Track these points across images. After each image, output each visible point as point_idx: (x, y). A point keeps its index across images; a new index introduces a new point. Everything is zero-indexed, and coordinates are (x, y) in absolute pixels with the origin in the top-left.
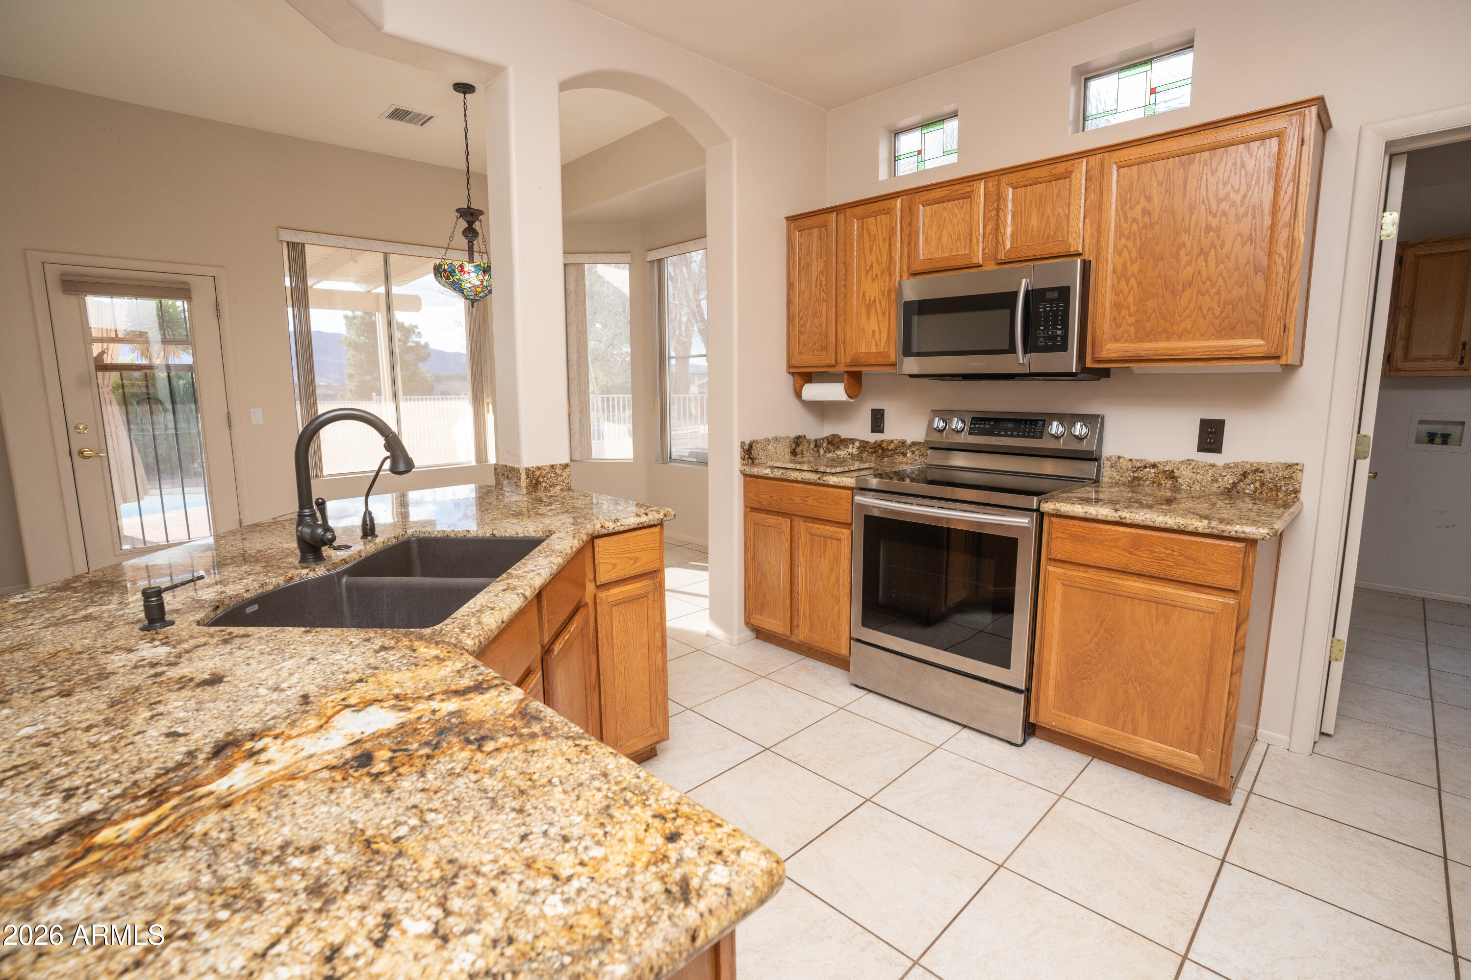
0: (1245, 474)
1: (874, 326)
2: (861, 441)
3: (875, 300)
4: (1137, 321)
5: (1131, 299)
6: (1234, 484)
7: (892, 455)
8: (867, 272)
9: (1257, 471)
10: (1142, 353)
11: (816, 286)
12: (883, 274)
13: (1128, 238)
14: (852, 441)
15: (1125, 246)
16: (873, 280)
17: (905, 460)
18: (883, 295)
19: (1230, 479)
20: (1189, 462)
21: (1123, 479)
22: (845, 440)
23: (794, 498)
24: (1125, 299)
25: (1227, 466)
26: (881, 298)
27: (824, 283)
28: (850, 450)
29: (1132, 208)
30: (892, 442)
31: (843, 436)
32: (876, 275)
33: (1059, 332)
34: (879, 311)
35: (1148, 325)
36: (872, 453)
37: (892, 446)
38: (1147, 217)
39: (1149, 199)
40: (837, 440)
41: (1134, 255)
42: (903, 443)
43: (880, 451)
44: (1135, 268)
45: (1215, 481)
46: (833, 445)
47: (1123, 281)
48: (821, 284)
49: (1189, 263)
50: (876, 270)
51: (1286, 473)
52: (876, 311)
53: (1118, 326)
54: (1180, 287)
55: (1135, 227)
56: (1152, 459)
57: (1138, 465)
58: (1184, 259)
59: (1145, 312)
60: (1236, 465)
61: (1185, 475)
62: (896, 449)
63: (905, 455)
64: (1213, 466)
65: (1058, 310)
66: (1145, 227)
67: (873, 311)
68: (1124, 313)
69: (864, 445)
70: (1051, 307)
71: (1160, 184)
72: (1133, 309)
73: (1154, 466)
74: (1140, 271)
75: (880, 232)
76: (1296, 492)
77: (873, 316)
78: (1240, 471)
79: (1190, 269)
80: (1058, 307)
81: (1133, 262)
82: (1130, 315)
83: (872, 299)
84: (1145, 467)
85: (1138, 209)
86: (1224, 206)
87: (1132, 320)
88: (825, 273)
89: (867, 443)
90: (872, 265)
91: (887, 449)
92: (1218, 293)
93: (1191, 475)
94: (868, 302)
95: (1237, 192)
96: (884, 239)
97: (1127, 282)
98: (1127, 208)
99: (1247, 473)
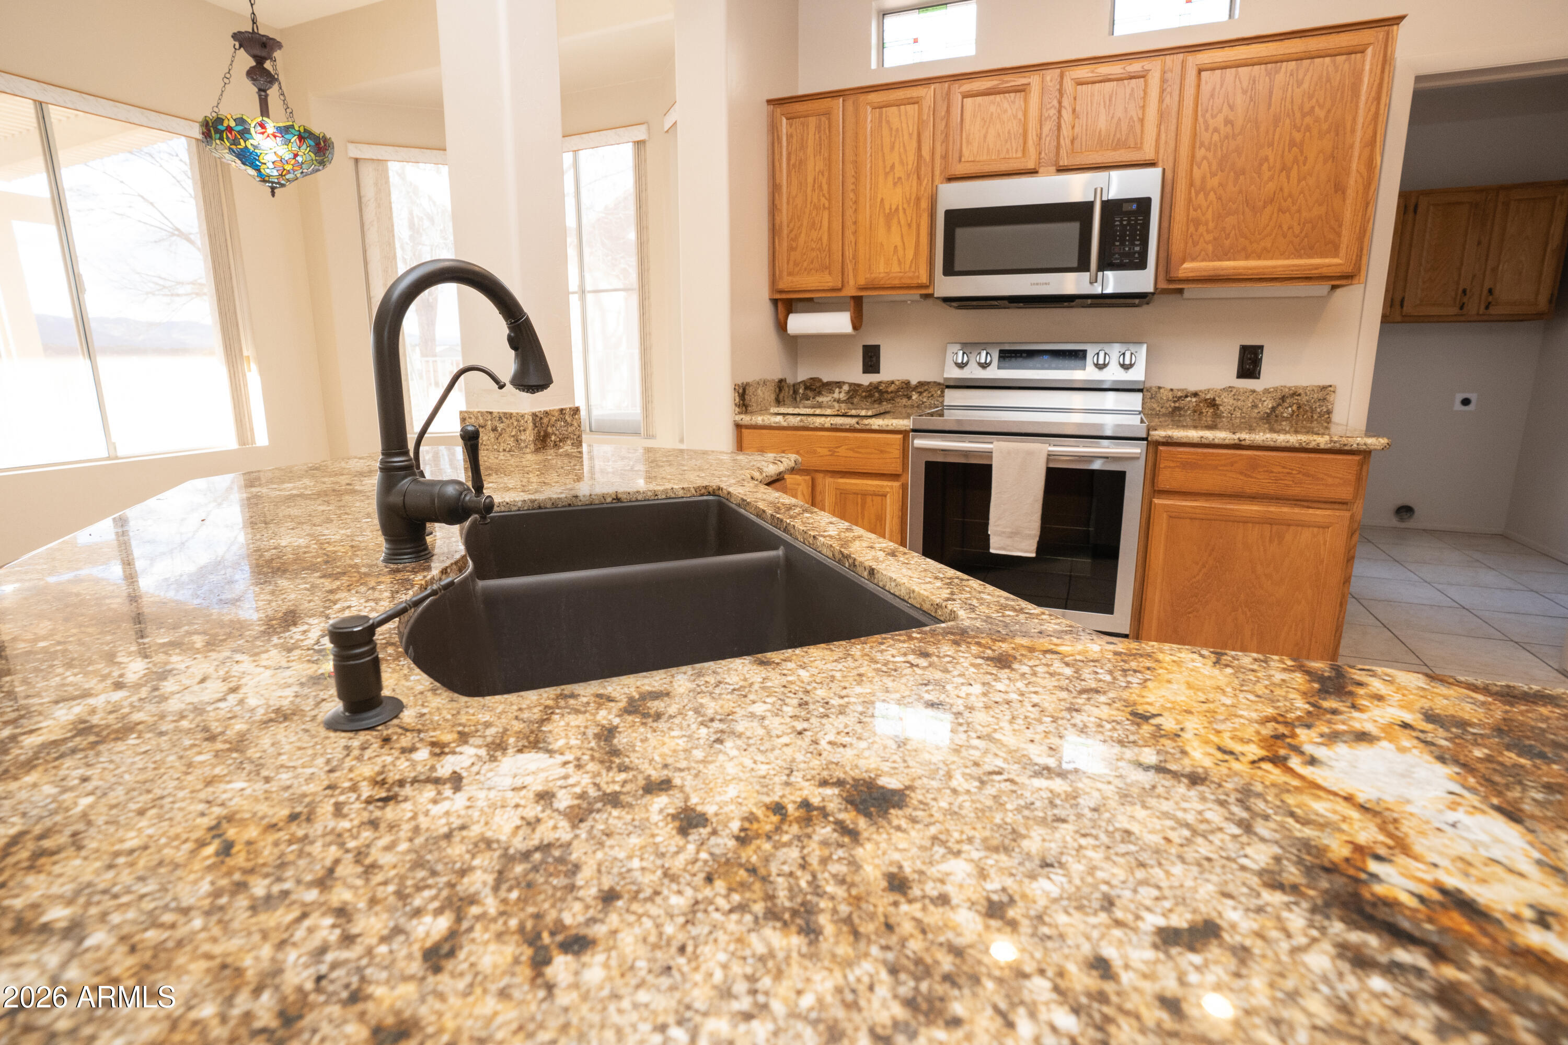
0: (1283, 398)
1: (896, 239)
2: (850, 385)
3: (897, 209)
4: (1215, 239)
5: (1209, 215)
6: (1273, 409)
7: (893, 399)
8: (887, 174)
9: (1295, 394)
10: (1222, 273)
11: (814, 190)
12: (909, 176)
13: (1208, 149)
14: (839, 384)
15: (1205, 158)
16: (895, 184)
17: (910, 402)
18: (909, 204)
19: (1269, 404)
20: (1229, 389)
21: (1163, 410)
22: (829, 384)
24: (1204, 214)
25: (1266, 391)
26: (905, 206)
27: (825, 187)
28: (836, 395)
29: (1213, 117)
30: (893, 382)
31: (825, 380)
32: (900, 178)
33: (1137, 249)
34: (903, 222)
35: (1227, 243)
36: (866, 397)
37: (892, 388)
38: (1229, 128)
39: (1232, 108)
40: (818, 384)
41: (1214, 167)
42: (907, 383)
43: (877, 395)
44: (1214, 182)
45: (1255, 406)
46: (811, 390)
47: (1201, 195)
48: (821, 187)
49: (1271, 179)
50: (899, 172)
51: (1320, 395)
52: (899, 222)
53: (1195, 244)
54: (1261, 203)
55: (1216, 137)
56: (1192, 388)
57: (1180, 394)
58: (1266, 174)
59: (1224, 229)
60: (1276, 389)
61: (1226, 402)
62: (898, 391)
63: (909, 398)
64: (1254, 391)
65: (1137, 224)
66: (1227, 137)
67: (895, 221)
68: (1202, 229)
69: (855, 389)
70: (1129, 220)
71: (1245, 92)
72: (1211, 225)
73: (1195, 394)
74: (1220, 184)
75: (904, 126)
76: (1329, 412)
77: (895, 228)
78: (1279, 395)
79: (1271, 186)
80: (1137, 220)
81: (1213, 175)
82: (1208, 232)
83: (894, 207)
84: (1186, 396)
85: (1221, 118)
86: (1308, 120)
87: (1209, 237)
88: (826, 174)
89: (859, 385)
90: (893, 167)
91: (887, 392)
92: (1299, 211)
93: (1232, 401)
94: (887, 211)
95: (1321, 107)
96: (910, 135)
97: (1206, 196)
98: (1208, 115)
99: (1285, 397)
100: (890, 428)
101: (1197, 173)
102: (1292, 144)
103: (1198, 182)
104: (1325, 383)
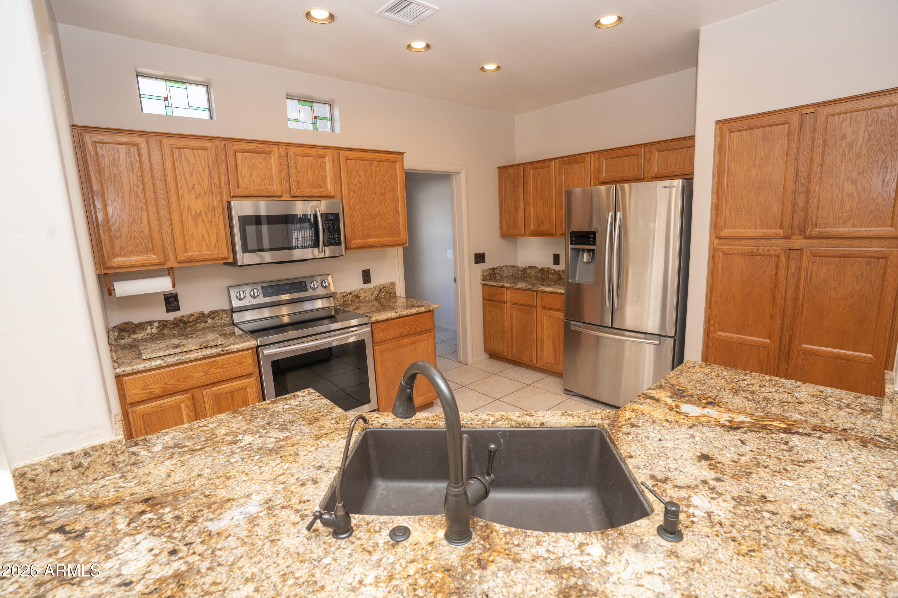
0: (381, 290)
1: (202, 230)
2: (159, 322)
3: (201, 212)
4: (362, 230)
5: (358, 221)
6: (378, 295)
7: (194, 325)
8: (190, 191)
9: (384, 287)
10: (366, 244)
11: (130, 196)
12: (206, 193)
13: (354, 193)
14: (150, 323)
15: (353, 196)
16: (197, 197)
17: (207, 325)
18: (208, 210)
19: (377, 293)
20: (362, 289)
21: (340, 303)
22: (140, 324)
23: (195, 374)
24: (356, 220)
25: (375, 288)
26: (206, 211)
27: (141, 195)
28: (149, 331)
29: (354, 179)
30: (192, 315)
31: (136, 322)
32: (199, 194)
33: (336, 236)
34: (205, 220)
35: (366, 232)
36: (173, 328)
37: (193, 318)
38: (360, 185)
39: (360, 177)
40: (131, 327)
41: (357, 200)
42: (203, 314)
43: (182, 325)
44: (358, 207)
45: (372, 295)
46: (125, 331)
47: (354, 212)
48: (137, 195)
49: (377, 207)
50: (198, 190)
51: (392, 287)
52: (203, 221)
53: (355, 233)
54: (375, 216)
55: (356, 188)
56: (349, 291)
57: (345, 294)
58: (375, 205)
59: (364, 226)
60: (377, 286)
61: (362, 295)
62: (197, 319)
63: (206, 322)
64: (371, 289)
65: (334, 225)
66: (360, 189)
67: (200, 220)
68: (356, 226)
69: (163, 325)
70: (332, 223)
71: (363, 171)
72: (359, 225)
73: (350, 294)
74: (360, 208)
75: (198, 162)
76: (395, 293)
77: (200, 224)
78: (379, 289)
79: (377, 209)
80: (334, 223)
81: (357, 204)
82: (359, 227)
83: (198, 212)
84: (347, 295)
85: (356, 180)
86: (385, 185)
87: (359, 230)
88: (141, 186)
89: (166, 321)
90: (193, 186)
91: (189, 322)
92: (387, 219)
93: (364, 294)
94: (194, 213)
95: (388, 181)
96: (204, 169)
97: (356, 212)
98: (352, 178)
99: (382, 289)
100: (245, 348)
101: (352, 203)
102: (381, 194)
103: (352, 207)
104: (392, 281)
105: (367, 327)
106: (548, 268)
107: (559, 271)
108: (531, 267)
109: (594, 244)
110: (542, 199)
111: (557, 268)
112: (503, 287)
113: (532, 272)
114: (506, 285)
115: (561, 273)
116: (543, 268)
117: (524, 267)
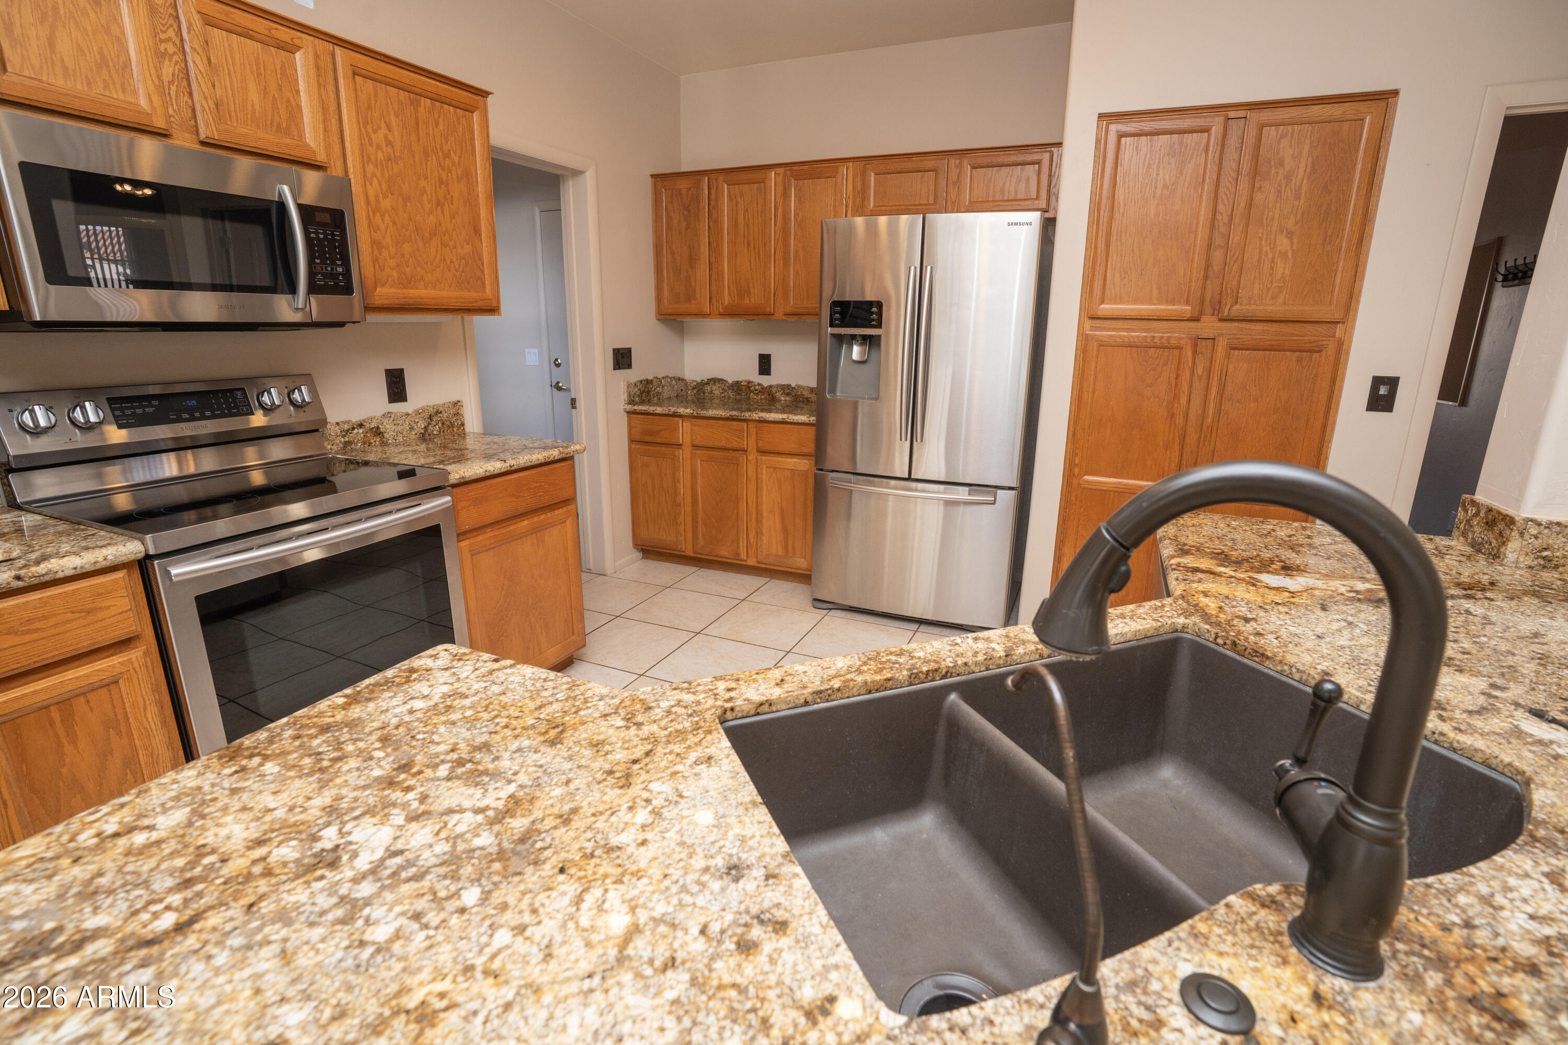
0: (431, 417)
4: (398, 265)
5: (388, 239)
6: (426, 428)
9: (438, 412)
10: (411, 301)
13: (376, 166)
15: (374, 175)
19: (422, 424)
20: (388, 415)
21: (335, 447)
24: (384, 238)
25: (417, 413)
29: (375, 132)
33: (340, 270)
35: (408, 270)
38: (389, 149)
39: (389, 128)
41: (384, 187)
44: (386, 203)
45: (412, 429)
47: (378, 216)
49: (431, 212)
51: (454, 411)
53: (382, 269)
54: (427, 235)
55: (380, 155)
56: (356, 418)
57: (346, 427)
58: (427, 206)
59: (403, 255)
60: (422, 408)
61: (389, 428)
64: (408, 414)
65: (334, 240)
66: (389, 159)
68: (385, 253)
70: (325, 234)
71: (397, 116)
72: (392, 250)
73: (361, 425)
74: (392, 208)
76: (463, 425)
78: (426, 415)
79: (432, 218)
80: (333, 235)
81: (385, 197)
82: (391, 257)
84: (353, 429)
85: (380, 134)
86: (448, 162)
87: (392, 262)
92: (455, 247)
93: (393, 427)
95: (455, 154)
97: (382, 216)
98: (369, 128)
99: (433, 415)
100: (98, 565)
101: (371, 193)
102: (441, 182)
103: (372, 200)
104: (455, 399)
105: (444, 495)
106: (749, 382)
107: (771, 386)
108: (714, 381)
109: (879, 326)
110: (749, 244)
111: (765, 381)
112: (675, 415)
113: (716, 390)
114: (681, 410)
115: (774, 390)
116: (737, 382)
117: (699, 380)
